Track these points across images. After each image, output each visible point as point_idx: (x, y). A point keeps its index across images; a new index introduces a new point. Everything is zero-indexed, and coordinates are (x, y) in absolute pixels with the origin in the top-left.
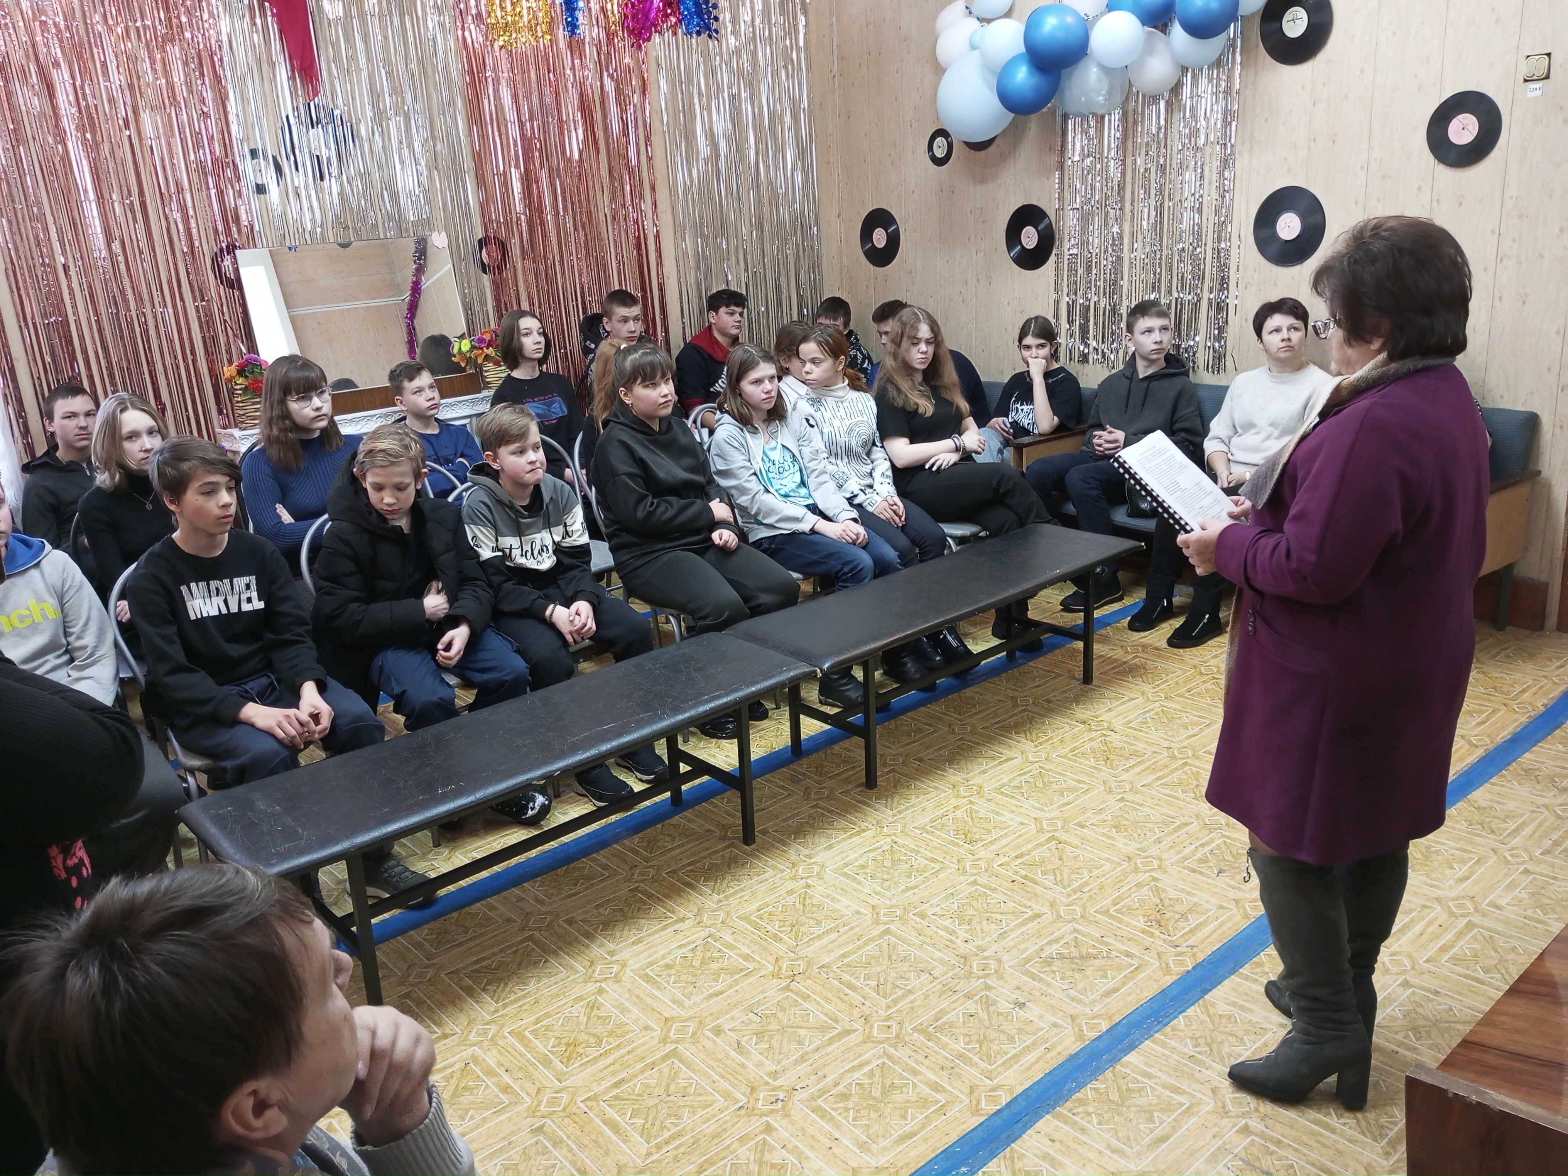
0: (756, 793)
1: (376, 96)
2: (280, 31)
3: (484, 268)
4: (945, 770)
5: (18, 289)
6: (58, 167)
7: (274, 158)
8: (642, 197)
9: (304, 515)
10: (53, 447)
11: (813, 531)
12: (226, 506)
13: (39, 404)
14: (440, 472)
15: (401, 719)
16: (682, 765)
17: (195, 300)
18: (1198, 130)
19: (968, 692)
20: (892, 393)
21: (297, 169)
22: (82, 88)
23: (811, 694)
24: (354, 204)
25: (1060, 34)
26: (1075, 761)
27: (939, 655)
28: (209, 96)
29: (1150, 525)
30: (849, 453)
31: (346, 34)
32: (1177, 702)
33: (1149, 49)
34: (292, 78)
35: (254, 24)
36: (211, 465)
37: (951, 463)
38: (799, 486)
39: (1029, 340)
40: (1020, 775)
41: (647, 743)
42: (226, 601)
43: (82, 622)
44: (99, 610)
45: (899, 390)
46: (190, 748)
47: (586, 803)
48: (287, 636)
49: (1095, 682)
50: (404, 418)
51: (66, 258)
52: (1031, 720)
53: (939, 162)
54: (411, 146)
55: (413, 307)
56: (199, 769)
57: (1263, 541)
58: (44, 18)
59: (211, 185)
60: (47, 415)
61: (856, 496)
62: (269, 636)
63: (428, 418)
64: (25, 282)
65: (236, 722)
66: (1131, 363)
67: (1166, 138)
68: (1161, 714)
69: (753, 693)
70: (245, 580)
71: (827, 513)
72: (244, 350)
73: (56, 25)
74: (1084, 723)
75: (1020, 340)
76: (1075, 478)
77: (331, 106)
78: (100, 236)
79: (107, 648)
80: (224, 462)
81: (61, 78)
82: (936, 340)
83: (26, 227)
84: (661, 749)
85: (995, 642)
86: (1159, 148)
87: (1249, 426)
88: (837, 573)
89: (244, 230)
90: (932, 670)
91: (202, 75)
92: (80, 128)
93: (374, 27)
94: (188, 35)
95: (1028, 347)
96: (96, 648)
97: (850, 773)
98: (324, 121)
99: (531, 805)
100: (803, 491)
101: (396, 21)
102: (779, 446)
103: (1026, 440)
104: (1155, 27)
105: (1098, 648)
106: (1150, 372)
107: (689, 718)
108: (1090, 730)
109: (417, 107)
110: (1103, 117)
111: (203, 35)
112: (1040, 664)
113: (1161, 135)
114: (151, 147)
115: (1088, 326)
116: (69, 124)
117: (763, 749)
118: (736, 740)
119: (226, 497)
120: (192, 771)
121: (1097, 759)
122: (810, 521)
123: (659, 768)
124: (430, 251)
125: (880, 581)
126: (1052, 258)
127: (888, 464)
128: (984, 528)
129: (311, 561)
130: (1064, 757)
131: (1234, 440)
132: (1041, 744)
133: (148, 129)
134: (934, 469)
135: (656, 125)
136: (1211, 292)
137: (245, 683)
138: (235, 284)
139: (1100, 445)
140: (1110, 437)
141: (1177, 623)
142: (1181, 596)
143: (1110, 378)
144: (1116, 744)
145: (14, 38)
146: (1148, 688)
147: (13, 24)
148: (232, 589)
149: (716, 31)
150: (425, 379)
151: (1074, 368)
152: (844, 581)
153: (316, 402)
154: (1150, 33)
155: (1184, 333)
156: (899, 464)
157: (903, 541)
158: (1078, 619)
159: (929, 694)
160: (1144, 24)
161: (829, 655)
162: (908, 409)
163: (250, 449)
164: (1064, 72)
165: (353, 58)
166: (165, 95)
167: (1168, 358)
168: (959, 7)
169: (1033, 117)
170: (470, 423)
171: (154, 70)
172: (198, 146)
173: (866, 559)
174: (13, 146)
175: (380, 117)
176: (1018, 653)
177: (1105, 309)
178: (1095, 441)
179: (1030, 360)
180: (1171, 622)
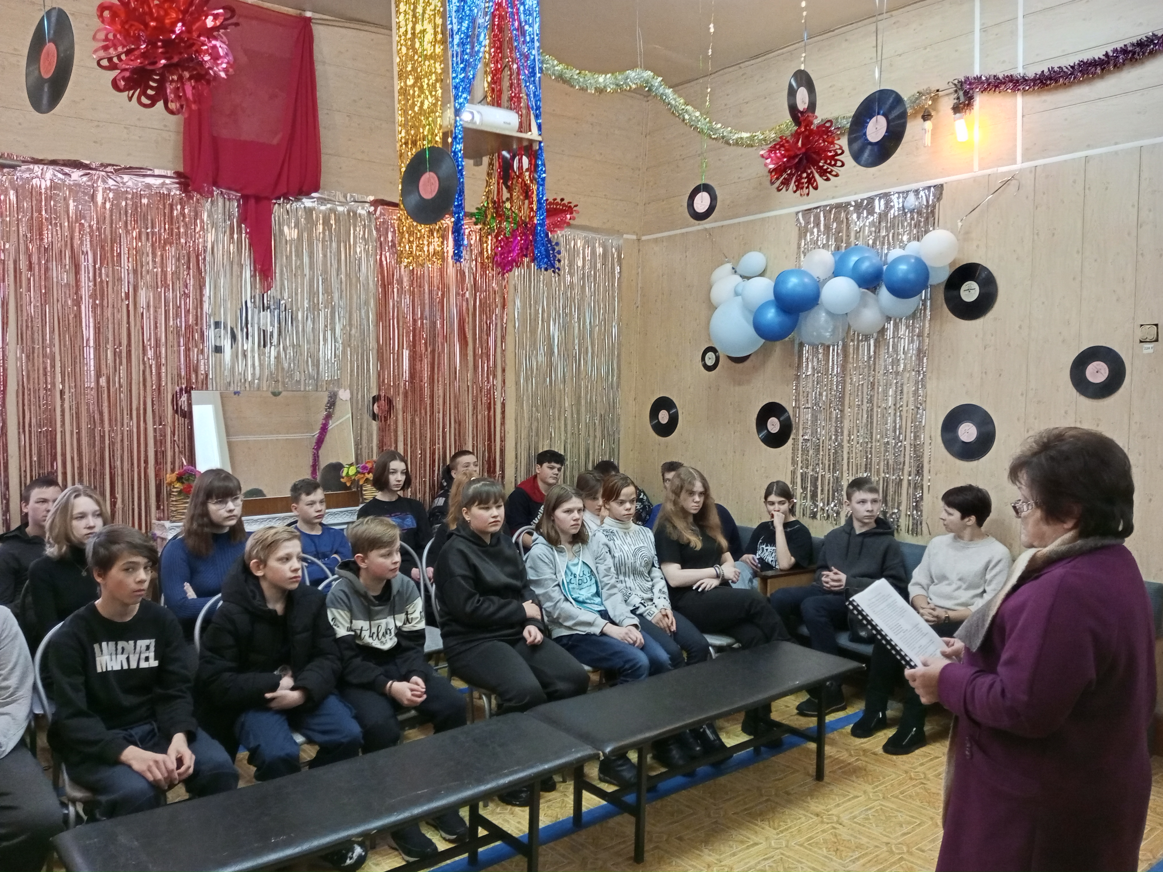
0: (541, 859)
1: (313, 294)
2: (250, 245)
3: (374, 417)
4: (701, 851)
5: (23, 405)
6: (71, 321)
7: (232, 329)
8: (495, 376)
9: (204, 593)
10: (25, 523)
11: (603, 634)
12: (142, 582)
13: (21, 491)
14: (318, 565)
15: (253, 769)
16: (480, 829)
17: (154, 424)
18: (899, 360)
19: (722, 780)
20: (669, 529)
21: (247, 338)
22: (100, 269)
23: (593, 771)
24: (286, 365)
25: (799, 289)
26: (810, 850)
27: (698, 746)
28: (191, 283)
29: (868, 649)
30: (635, 572)
31: (297, 251)
32: (893, 802)
33: (863, 303)
34: (253, 276)
35: (232, 237)
36: (135, 548)
37: (713, 586)
38: (593, 596)
39: (773, 498)
40: (765, 859)
41: (453, 809)
42: (128, 659)
43: (10, 666)
44: (26, 658)
45: (675, 527)
46: (76, 781)
47: (396, 856)
48: (171, 692)
49: (826, 779)
50: (296, 522)
51: (64, 386)
52: (773, 810)
53: (709, 368)
54: (333, 330)
55: (320, 442)
56: (80, 800)
57: (980, 680)
58: (83, 221)
59: (182, 344)
60: (25, 499)
61: (638, 608)
62: (159, 691)
63: (314, 524)
64: (30, 400)
65: (117, 762)
66: (850, 520)
67: (875, 364)
68: (880, 812)
69: (545, 770)
70: (146, 642)
71: (614, 619)
72: (185, 463)
73: (90, 226)
74: (817, 815)
75: (766, 497)
76: (808, 606)
77: (279, 297)
78: (92, 372)
79: (26, 690)
80: (146, 547)
81: (87, 263)
82: (705, 493)
83: (38, 361)
84: (464, 813)
85: (745, 738)
86: (869, 370)
87: (943, 578)
88: (620, 668)
89: (201, 377)
90: (693, 758)
91: (189, 268)
92: (93, 296)
93: (318, 248)
94: (183, 241)
95: (773, 503)
96: (17, 689)
97: (622, 846)
98: (272, 307)
99: (350, 854)
100: (597, 600)
101: (334, 245)
102: (580, 563)
103: (770, 573)
104: (868, 289)
105: (829, 750)
106: (864, 530)
107: (490, 789)
108: (822, 822)
109: (341, 303)
110: (829, 347)
111: (194, 241)
112: (781, 759)
113: (871, 362)
114: (142, 314)
115: (817, 492)
116: (85, 293)
117: (550, 819)
118: (527, 809)
119: (143, 575)
120: (74, 801)
121: (828, 849)
122: (600, 625)
123: (461, 830)
124: (338, 403)
125: (653, 678)
126: (790, 441)
127: (663, 583)
128: (738, 641)
129: (203, 629)
130: (801, 845)
131: (932, 588)
132: (782, 832)
133: (142, 301)
134: (700, 590)
135: (510, 329)
136: (910, 475)
137: (131, 728)
138: (188, 415)
139: (827, 583)
140: (836, 577)
141: (890, 733)
142: (893, 710)
143: (833, 532)
144: (845, 837)
145: (59, 232)
146: (869, 788)
147: (61, 224)
148: (135, 649)
149: (559, 269)
150: (319, 494)
151: (806, 522)
152: (624, 676)
153: (230, 505)
154: (863, 293)
155: (890, 504)
156: (673, 584)
157: (675, 647)
158: (811, 722)
159: (689, 779)
160: (860, 286)
161: (609, 741)
162: (681, 542)
163: (175, 537)
164: (802, 315)
165: (301, 267)
166: (159, 280)
167: (878, 521)
168: (728, 266)
169: (778, 343)
170: (347, 528)
171: (154, 262)
172: (177, 315)
173: (643, 659)
174: (41, 304)
175: (314, 308)
176: (763, 749)
177: (829, 480)
178: (824, 579)
179: (775, 513)
180: (885, 731)
